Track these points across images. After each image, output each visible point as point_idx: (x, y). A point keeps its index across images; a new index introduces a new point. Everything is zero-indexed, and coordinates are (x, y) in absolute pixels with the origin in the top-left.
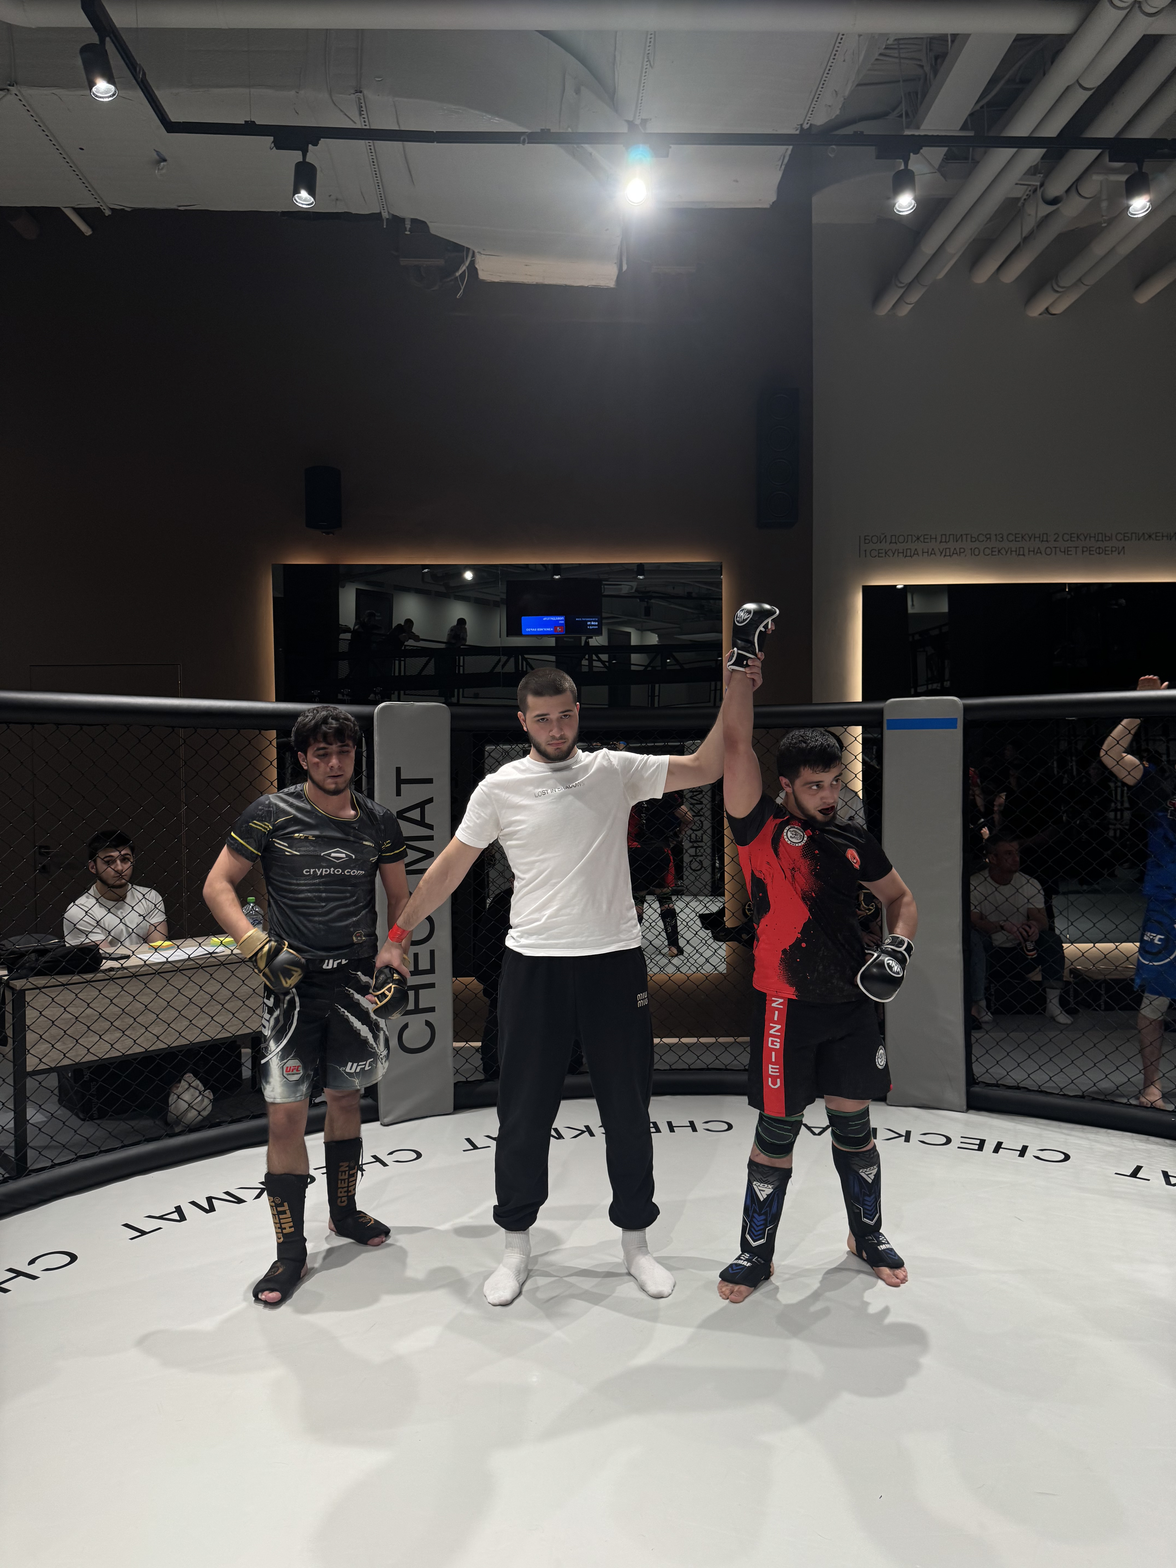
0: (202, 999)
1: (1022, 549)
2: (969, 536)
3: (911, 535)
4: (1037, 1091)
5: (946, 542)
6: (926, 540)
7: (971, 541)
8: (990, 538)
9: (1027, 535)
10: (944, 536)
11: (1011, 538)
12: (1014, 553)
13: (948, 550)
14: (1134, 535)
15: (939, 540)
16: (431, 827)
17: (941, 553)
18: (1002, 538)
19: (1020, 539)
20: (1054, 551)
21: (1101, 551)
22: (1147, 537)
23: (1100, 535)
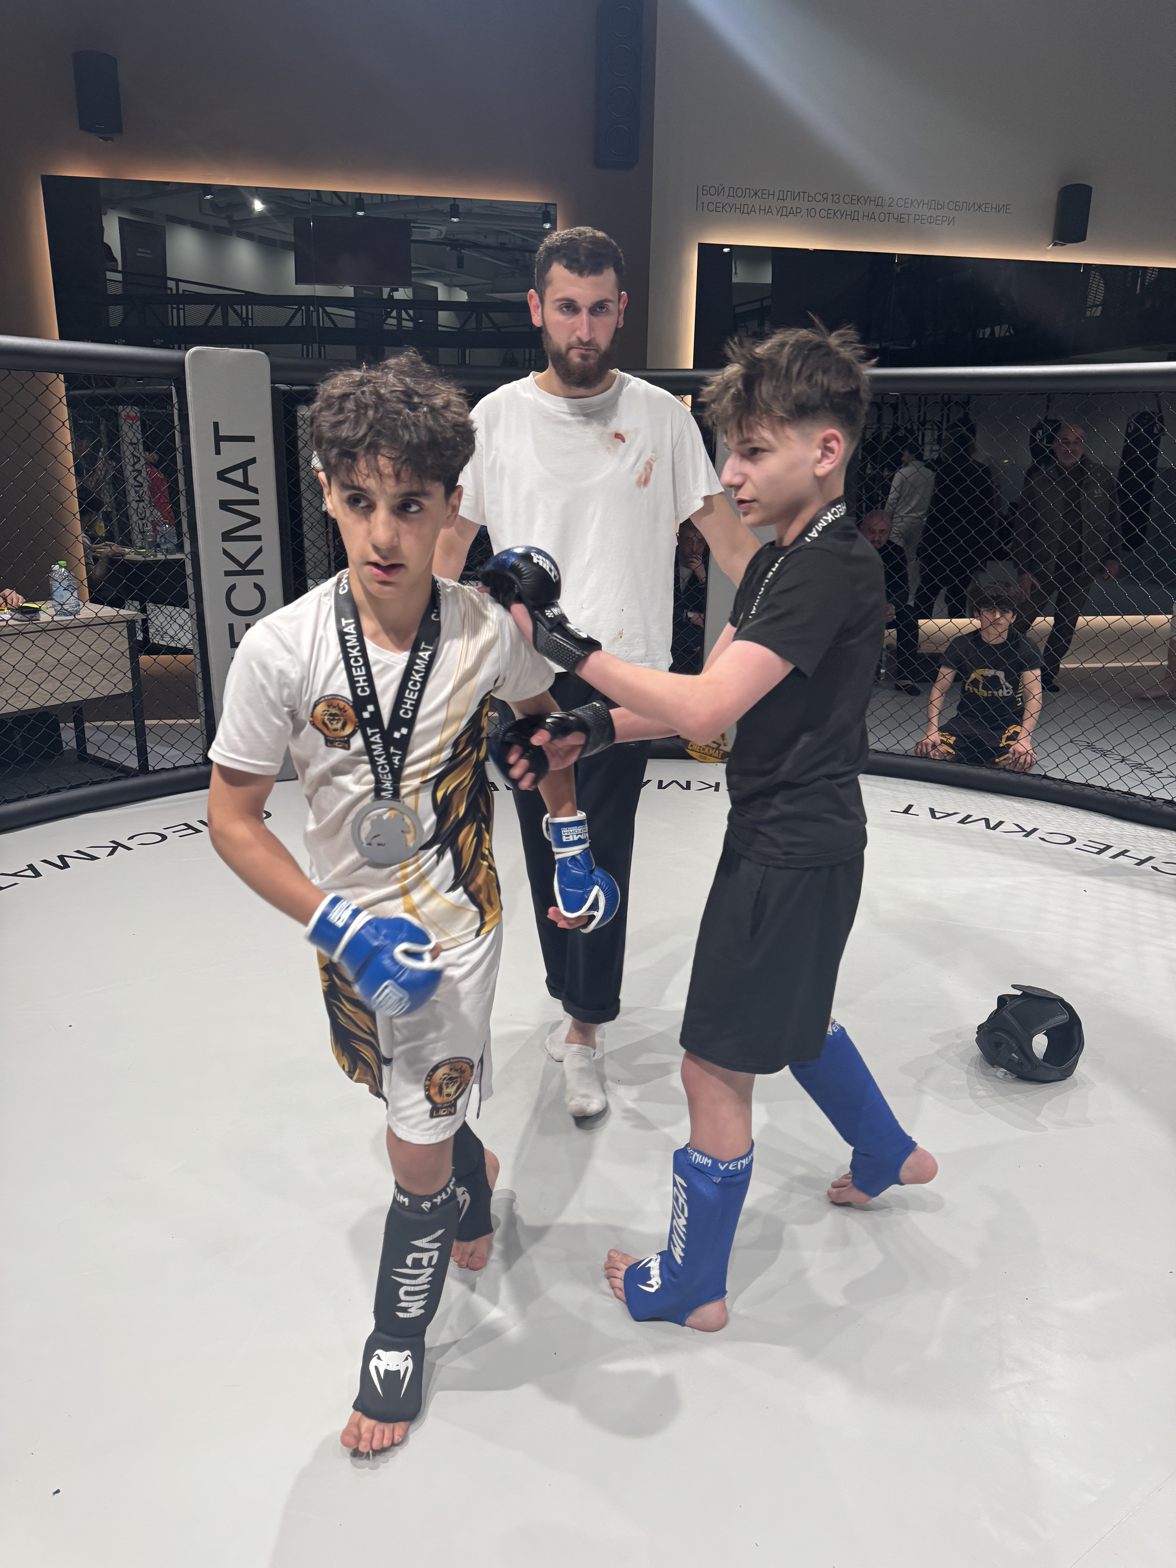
0: (26, 666)
1: (856, 213)
2: (806, 195)
3: (749, 189)
5: (783, 200)
6: (764, 196)
7: (808, 201)
8: (827, 198)
9: (863, 198)
10: (782, 193)
11: (847, 199)
12: (849, 217)
13: (785, 209)
14: (965, 204)
15: (776, 196)
16: (255, 490)
17: (778, 212)
18: (838, 199)
19: (855, 202)
20: (887, 218)
21: (932, 221)
22: (976, 207)
23: (933, 202)
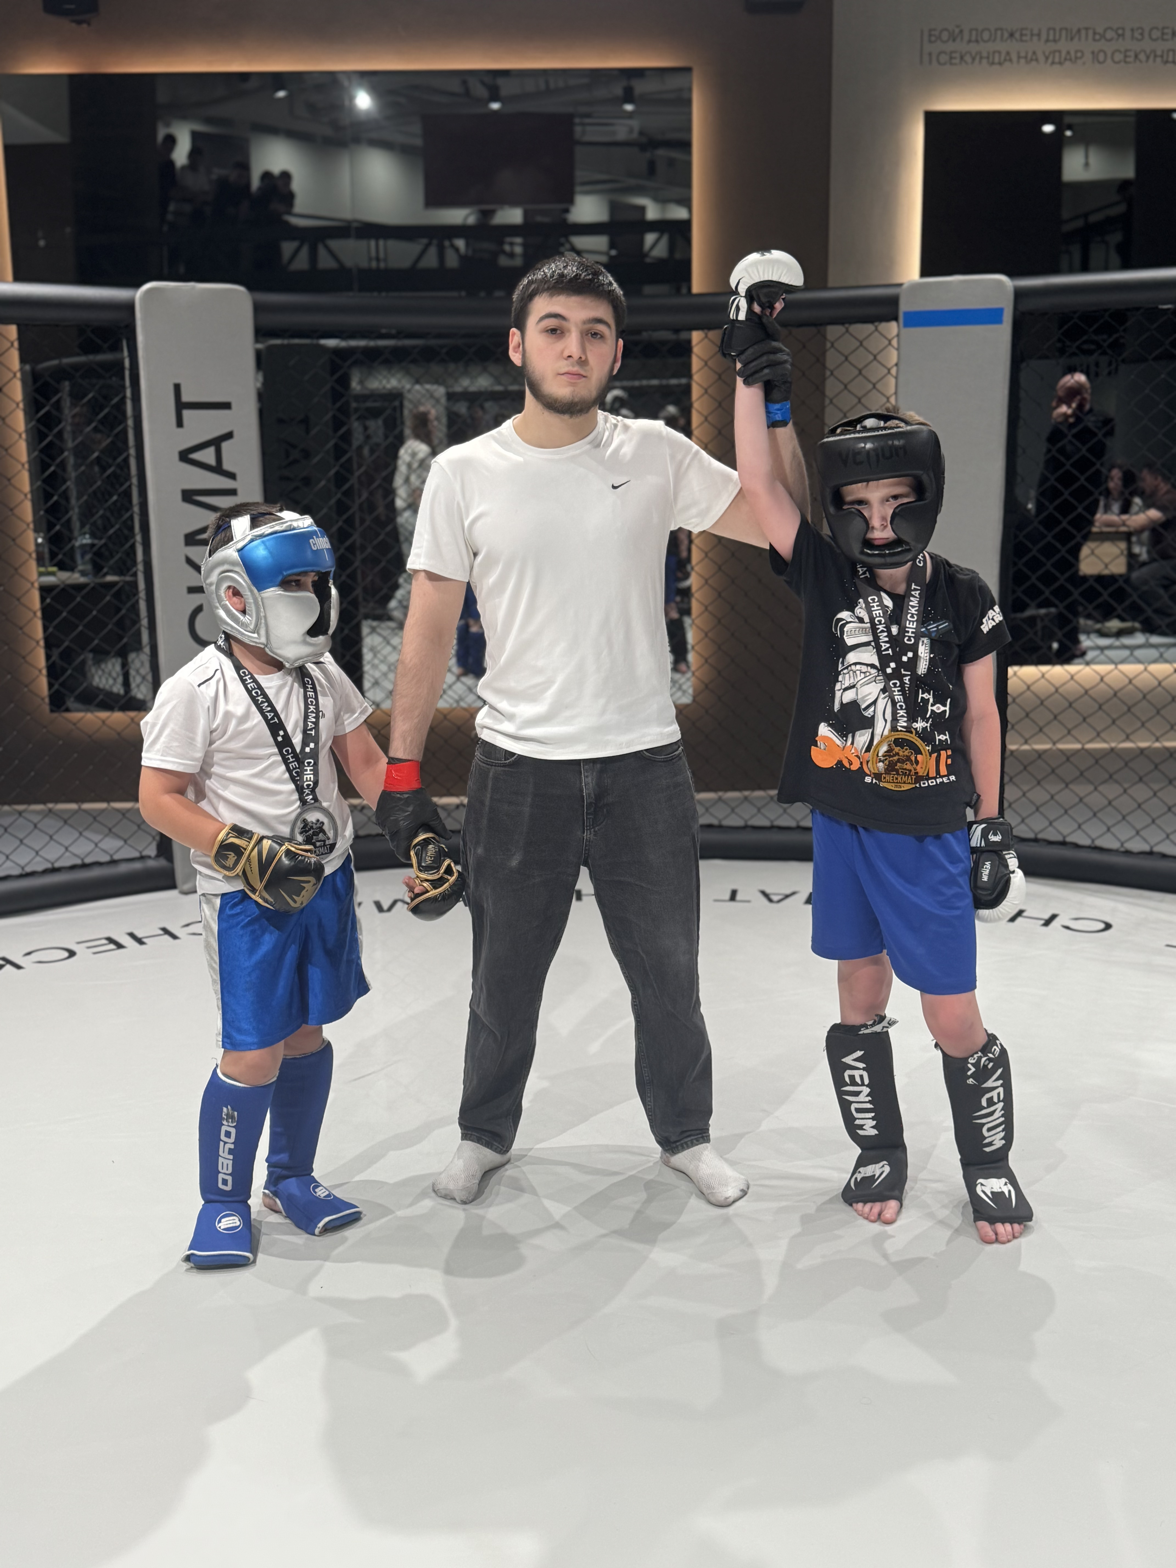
2: (1091, 32)
3: (1001, 29)
4: (1089, 847)
5: (1055, 41)
6: (1024, 38)
7: (1094, 40)
8: (1123, 35)
10: (1051, 32)
11: (1156, 34)
12: (1159, 60)
13: (1057, 54)
15: (1044, 37)
16: (231, 476)
17: (1047, 58)
18: (1142, 34)
19: (1169, 36)
